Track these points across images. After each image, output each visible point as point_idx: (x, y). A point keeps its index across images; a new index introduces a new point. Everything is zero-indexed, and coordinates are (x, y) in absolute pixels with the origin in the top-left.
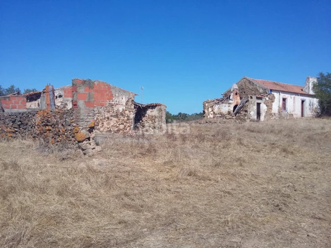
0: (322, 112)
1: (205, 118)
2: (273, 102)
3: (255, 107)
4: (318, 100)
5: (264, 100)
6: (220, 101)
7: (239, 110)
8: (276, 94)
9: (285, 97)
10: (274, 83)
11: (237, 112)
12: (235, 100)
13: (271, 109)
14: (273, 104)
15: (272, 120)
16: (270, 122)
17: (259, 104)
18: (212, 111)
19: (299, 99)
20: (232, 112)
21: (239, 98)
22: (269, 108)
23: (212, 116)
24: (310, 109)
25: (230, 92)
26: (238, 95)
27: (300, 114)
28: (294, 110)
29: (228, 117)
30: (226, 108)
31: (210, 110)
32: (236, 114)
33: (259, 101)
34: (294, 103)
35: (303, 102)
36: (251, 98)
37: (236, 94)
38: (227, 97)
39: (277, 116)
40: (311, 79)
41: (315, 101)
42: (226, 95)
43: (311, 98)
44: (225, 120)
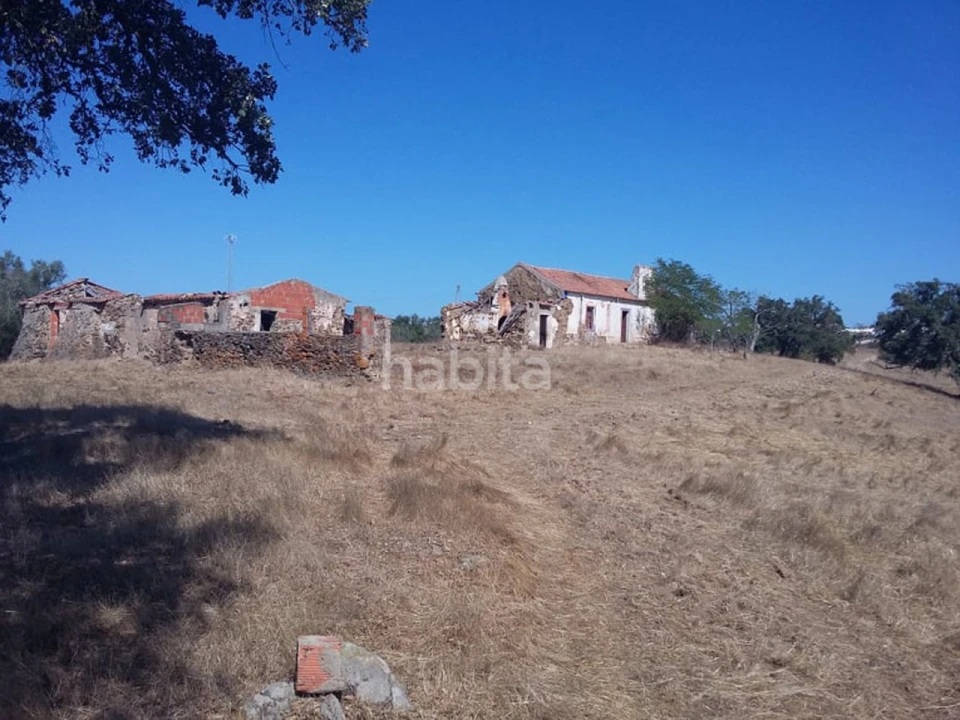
0: (661, 333)
1: (446, 339)
2: (569, 313)
3: (537, 324)
4: (654, 311)
5: (553, 309)
6: (473, 308)
7: (510, 328)
8: (575, 300)
9: (590, 305)
10: (575, 275)
11: (506, 331)
12: (502, 307)
13: (566, 326)
14: (570, 317)
15: (569, 348)
16: (563, 351)
17: (543, 318)
18: (458, 326)
19: (617, 308)
20: (496, 330)
21: (508, 303)
22: (563, 324)
23: (457, 336)
24: (637, 328)
25: (491, 288)
26: (507, 298)
27: (618, 335)
28: (608, 330)
29: (489, 338)
30: (484, 322)
31: (454, 323)
32: (502, 334)
33: (545, 312)
34: (608, 315)
35: (625, 313)
36: (531, 306)
37: (504, 295)
38: (485, 301)
39: (576, 339)
40: (641, 270)
41: (649, 313)
42: (484, 295)
43: (640, 307)
44: (483, 345)
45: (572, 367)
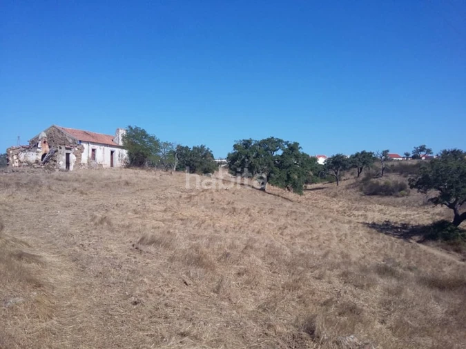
0: (131, 163)
1: (10, 166)
2: (82, 152)
3: (64, 157)
4: (127, 151)
5: (73, 150)
6: (27, 149)
7: (48, 159)
8: (85, 145)
9: (94, 148)
10: (85, 132)
11: (46, 161)
12: (44, 149)
13: (80, 159)
14: (82, 154)
15: (81, 171)
16: (79, 172)
17: (68, 155)
18: (17, 159)
19: (108, 150)
20: (40, 161)
21: (47, 146)
22: (79, 158)
23: (17, 165)
24: (119, 160)
25: (37, 138)
26: (47, 143)
27: (109, 164)
28: (104, 161)
29: (36, 166)
30: (33, 157)
31: (15, 157)
32: (44, 163)
33: (69, 152)
34: (103, 153)
35: (112, 152)
36: (61, 148)
37: (45, 142)
38: (33, 145)
39: (87, 166)
40: (120, 131)
41: (125, 152)
42: (32, 142)
43: (120, 149)
44: (33, 169)
45: (84, 180)
